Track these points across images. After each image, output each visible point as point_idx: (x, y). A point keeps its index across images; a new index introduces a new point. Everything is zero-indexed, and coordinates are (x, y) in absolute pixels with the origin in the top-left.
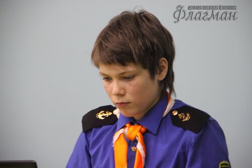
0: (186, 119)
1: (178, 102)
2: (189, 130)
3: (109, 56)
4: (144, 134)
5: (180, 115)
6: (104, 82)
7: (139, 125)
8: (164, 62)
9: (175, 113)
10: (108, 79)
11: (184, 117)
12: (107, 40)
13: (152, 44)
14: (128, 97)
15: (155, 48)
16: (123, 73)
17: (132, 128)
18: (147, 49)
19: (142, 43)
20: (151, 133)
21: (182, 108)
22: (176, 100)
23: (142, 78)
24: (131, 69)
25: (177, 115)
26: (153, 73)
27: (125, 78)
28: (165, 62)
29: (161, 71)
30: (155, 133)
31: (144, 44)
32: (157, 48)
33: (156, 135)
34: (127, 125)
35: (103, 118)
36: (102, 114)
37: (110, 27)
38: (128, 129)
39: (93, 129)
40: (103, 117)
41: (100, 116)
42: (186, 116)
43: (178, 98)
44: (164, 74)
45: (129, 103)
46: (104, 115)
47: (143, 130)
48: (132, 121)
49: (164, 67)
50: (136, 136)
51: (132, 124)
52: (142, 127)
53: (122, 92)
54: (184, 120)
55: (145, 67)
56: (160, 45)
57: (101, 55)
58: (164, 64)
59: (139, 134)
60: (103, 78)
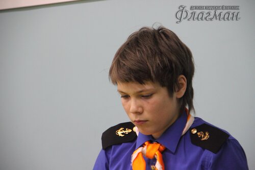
0: (205, 138)
1: (197, 120)
2: (207, 149)
3: (126, 74)
4: (163, 153)
5: (199, 134)
6: (123, 100)
7: (158, 143)
8: (182, 79)
9: (195, 132)
10: (126, 97)
11: (203, 136)
12: (125, 57)
13: (170, 61)
14: (146, 115)
15: (174, 66)
16: (141, 92)
17: (151, 146)
18: (165, 67)
19: (160, 60)
20: (170, 151)
21: (202, 126)
22: (195, 118)
23: (160, 96)
24: (148, 87)
25: (196, 133)
26: (171, 91)
27: (143, 96)
28: (184, 79)
29: (179, 89)
30: (174, 151)
31: (162, 62)
32: (175, 66)
33: (175, 154)
34: (146, 143)
35: (122, 136)
36: (122, 131)
37: (128, 44)
38: (147, 148)
39: (113, 147)
40: (122, 134)
41: (120, 133)
42: (205, 135)
43: (198, 116)
44: (183, 91)
45: (147, 121)
46: (124, 132)
47: (162, 148)
48: (151, 140)
49: (183, 84)
50: (155, 154)
51: (151, 142)
52: (161, 145)
53: (140, 110)
54: (203, 139)
55: (163, 85)
56: (178, 62)
57: (118, 73)
58: (183, 81)
59: (157, 153)
60: (121, 96)
